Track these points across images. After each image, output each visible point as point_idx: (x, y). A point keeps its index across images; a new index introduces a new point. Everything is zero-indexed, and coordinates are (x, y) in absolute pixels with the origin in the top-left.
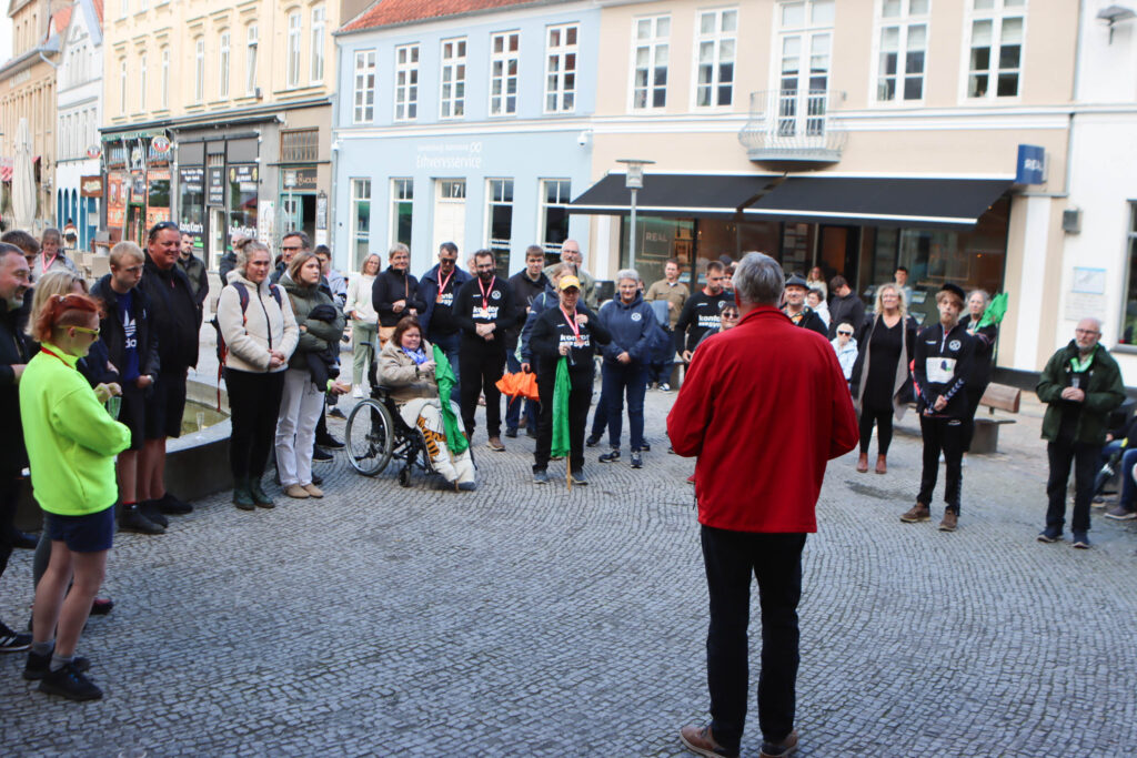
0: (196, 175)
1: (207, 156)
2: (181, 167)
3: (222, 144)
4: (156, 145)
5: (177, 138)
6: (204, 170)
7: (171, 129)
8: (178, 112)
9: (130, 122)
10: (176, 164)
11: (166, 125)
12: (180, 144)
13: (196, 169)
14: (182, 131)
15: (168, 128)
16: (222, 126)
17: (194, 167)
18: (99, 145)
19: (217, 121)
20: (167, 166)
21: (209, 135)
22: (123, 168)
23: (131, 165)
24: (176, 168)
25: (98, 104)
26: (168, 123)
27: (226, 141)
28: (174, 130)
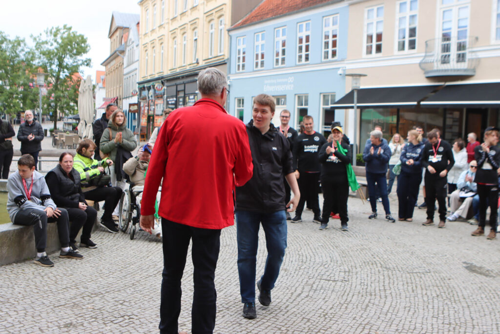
0: (173, 100)
1: (178, 92)
2: (167, 98)
3: (183, 86)
4: (157, 87)
5: (166, 84)
6: (176, 98)
7: (163, 80)
8: (167, 73)
9: (149, 78)
10: (165, 96)
11: (161, 79)
12: (167, 87)
13: (173, 98)
14: (168, 81)
15: (162, 80)
16: (183, 77)
17: (172, 97)
18: (137, 90)
19: (181, 75)
20: (162, 97)
21: (178, 82)
22: (146, 99)
23: (149, 98)
24: (165, 98)
25: (137, 72)
26: (162, 78)
27: (184, 84)
28: (165, 80)
